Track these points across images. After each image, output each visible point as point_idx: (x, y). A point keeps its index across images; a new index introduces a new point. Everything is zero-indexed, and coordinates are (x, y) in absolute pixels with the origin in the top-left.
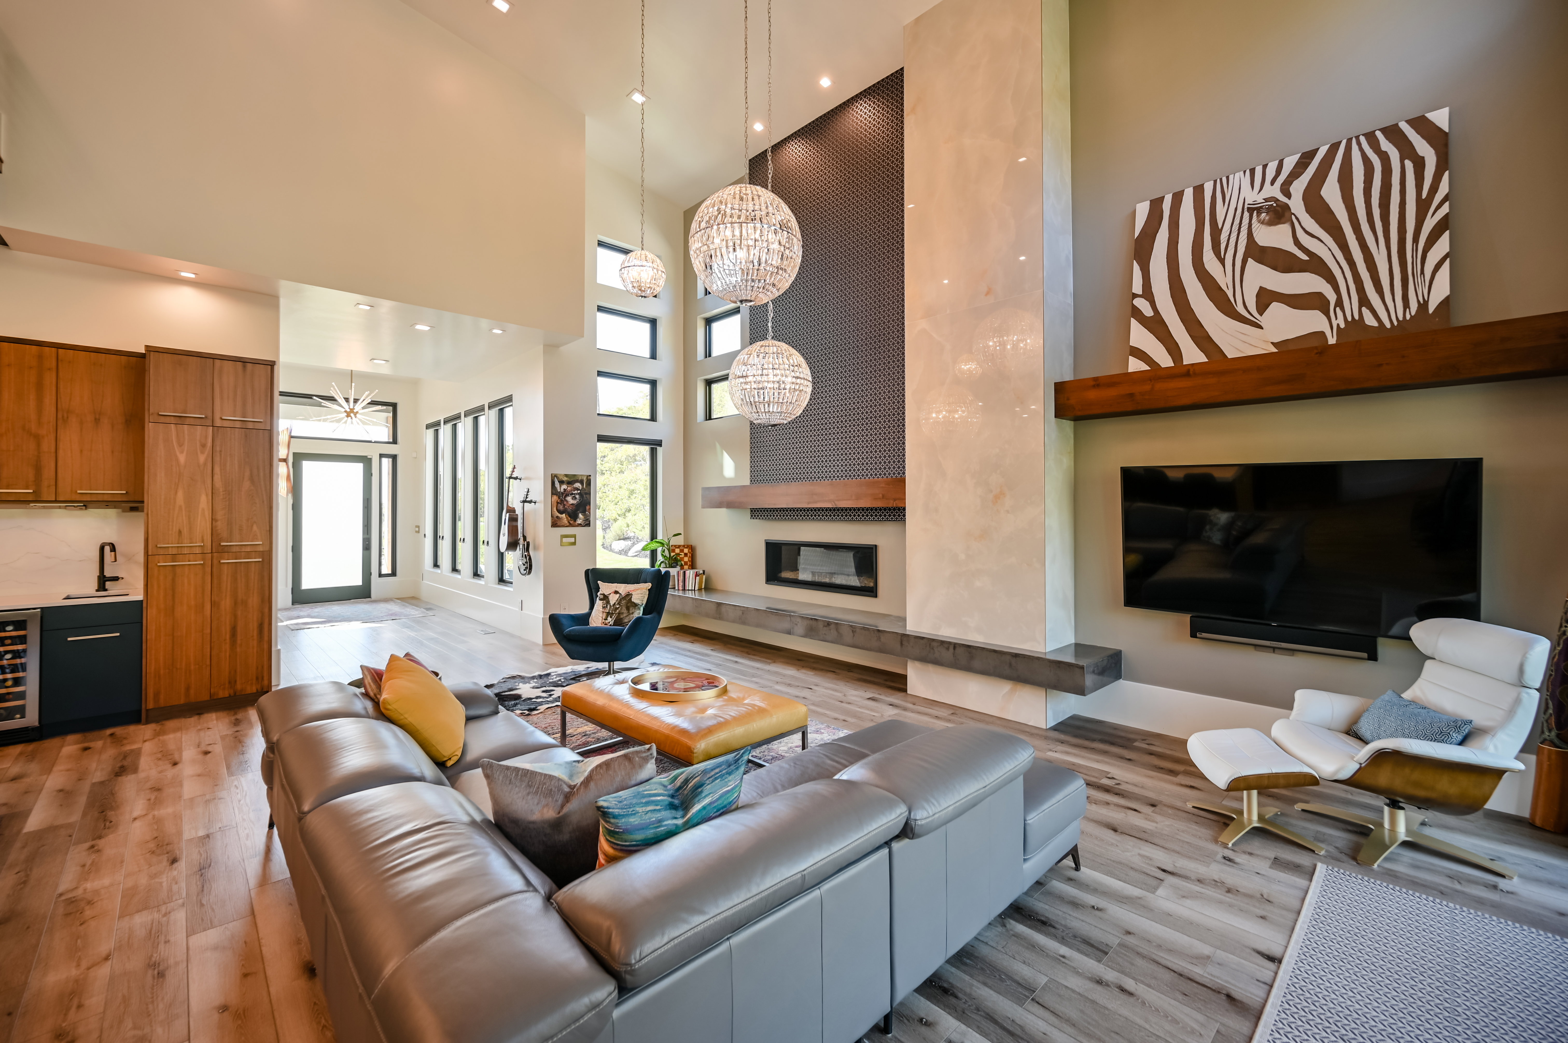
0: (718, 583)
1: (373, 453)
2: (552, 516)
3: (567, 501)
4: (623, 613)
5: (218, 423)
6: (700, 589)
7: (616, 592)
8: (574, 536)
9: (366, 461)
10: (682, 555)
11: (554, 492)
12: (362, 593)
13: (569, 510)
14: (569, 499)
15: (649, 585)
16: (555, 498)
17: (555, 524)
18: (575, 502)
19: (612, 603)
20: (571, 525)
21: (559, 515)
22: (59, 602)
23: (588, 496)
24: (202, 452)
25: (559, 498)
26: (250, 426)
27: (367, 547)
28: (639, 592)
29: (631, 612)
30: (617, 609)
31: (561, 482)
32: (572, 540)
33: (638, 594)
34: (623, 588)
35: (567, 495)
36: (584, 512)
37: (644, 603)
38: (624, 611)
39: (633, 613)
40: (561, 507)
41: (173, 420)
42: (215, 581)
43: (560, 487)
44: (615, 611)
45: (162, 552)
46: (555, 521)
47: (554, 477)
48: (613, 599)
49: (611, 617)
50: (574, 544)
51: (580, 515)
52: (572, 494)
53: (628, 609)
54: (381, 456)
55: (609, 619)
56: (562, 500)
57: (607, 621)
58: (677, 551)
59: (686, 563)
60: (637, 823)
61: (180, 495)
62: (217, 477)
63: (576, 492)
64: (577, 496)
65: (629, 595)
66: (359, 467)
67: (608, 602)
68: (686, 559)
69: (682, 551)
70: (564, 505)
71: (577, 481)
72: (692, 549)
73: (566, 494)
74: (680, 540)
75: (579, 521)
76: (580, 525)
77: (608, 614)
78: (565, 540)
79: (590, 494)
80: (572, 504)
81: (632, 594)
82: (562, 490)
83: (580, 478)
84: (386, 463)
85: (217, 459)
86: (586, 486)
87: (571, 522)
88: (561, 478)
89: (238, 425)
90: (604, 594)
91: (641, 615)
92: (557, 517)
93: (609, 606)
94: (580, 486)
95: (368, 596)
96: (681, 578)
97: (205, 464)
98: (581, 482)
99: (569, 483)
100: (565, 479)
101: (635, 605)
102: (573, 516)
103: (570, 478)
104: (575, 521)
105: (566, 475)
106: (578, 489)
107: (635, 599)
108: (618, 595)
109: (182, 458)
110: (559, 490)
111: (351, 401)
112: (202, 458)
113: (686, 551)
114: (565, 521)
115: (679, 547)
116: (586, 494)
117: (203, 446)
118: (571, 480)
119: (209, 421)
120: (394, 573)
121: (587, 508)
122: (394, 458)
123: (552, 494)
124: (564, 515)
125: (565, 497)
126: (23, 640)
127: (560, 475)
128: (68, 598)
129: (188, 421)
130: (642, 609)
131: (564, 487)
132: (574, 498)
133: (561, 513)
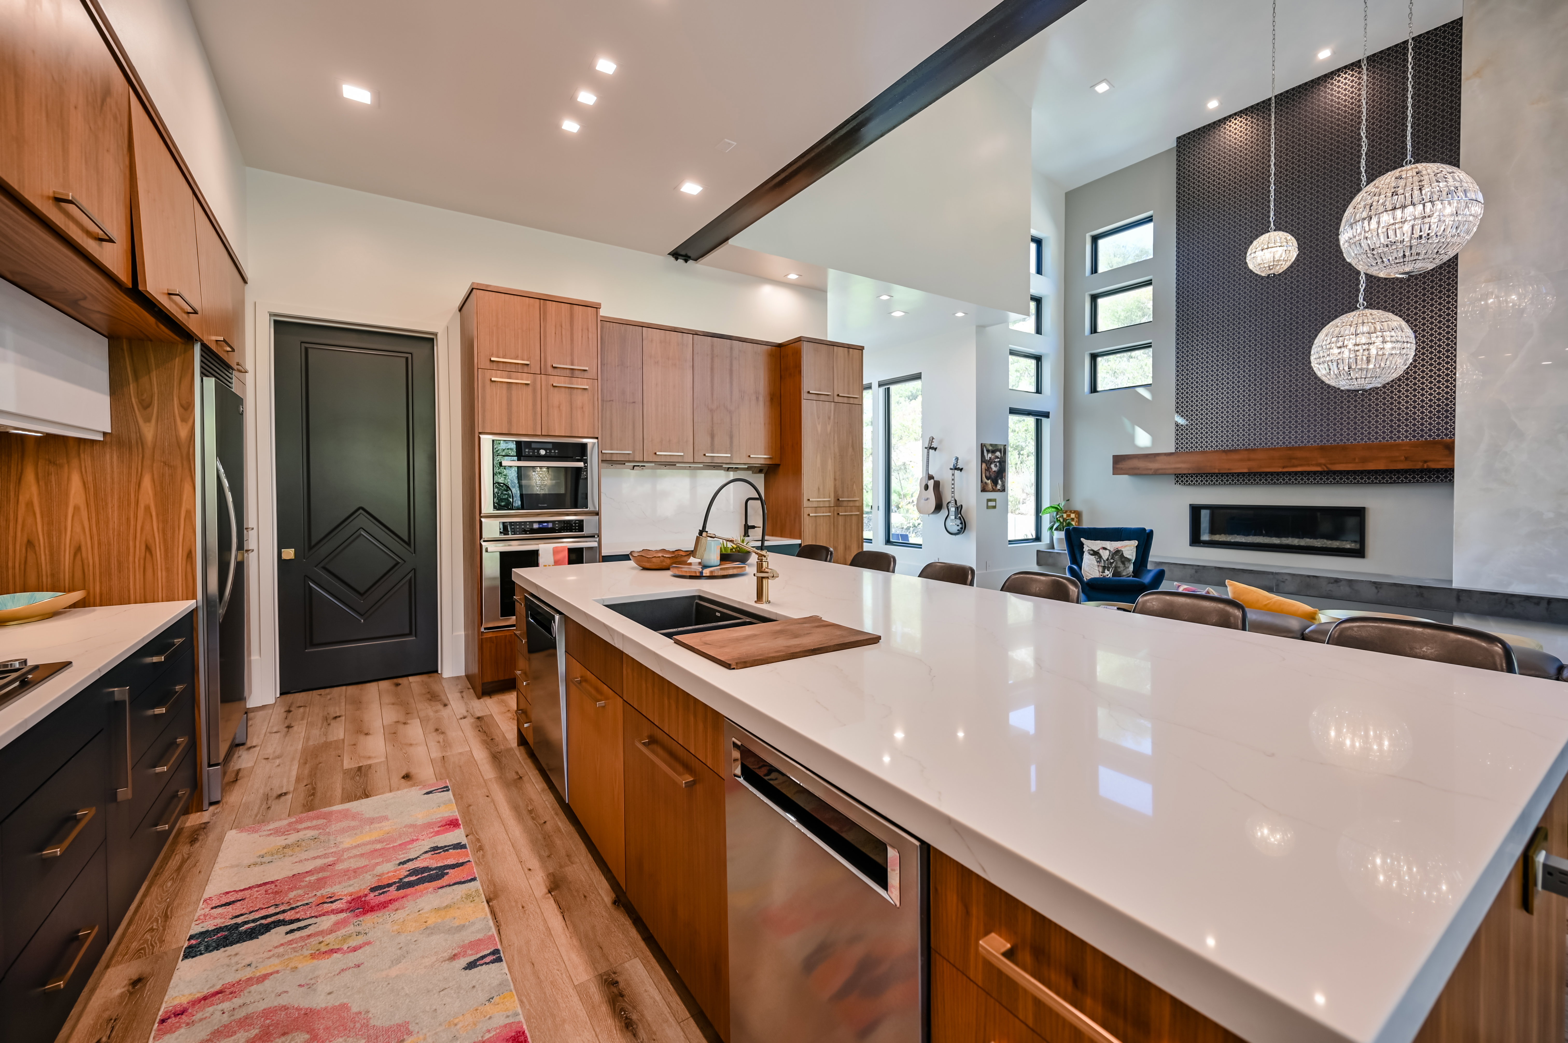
2: (981, 482)
3: (991, 469)
5: (836, 399)
8: (994, 501)
10: (1070, 520)
11: (983, 460)
13: (992, 476)
15: (1135, 542)
16: (983, 465)
17: (984, 490)
18: (996, 469)
20: (994, 490)
21: (987, 481)
23: (1004, 464)
24: (829, 424)
25: (986, 466)
26: (852, 401)
31: (988, 451)
32: (993, 504)
35: (991, 463)
36: (1001, 479)
40: (988, 474)
41: (815, 397)
43: (987, 455)
45: (810, 505)
46: (983, 486)
47: (982, 446)
50: (993, 507)
51: (999, 481)
52: (995, 462)
56: (988, 468)
58: (1065, 515)
62: (836, 445)
63: (997, 460)
64: (998, 464)
69: (1069, 516)
70: (989, 472)
71: (998, 450)
73: (990, 462)
75: (998, 487)
76: (998, 490)
78: (988, 504)
79: (1005, 462)
80: (994, 471)
82: (988, 459)
83: (1000, 447)
85: (836, 428)
86: (1003, 455)
87: (993, 488)
88: (987, 447)
89: (846, 400)
92: (986, 483)
94: (999, 454)
97: (830, 433)
98: (1000, 451)
99: (993, 452)
100: (990, 448)
102: (995, 483)
103: (993, 447)
104: (996, 486)
105: (991, 445)
106: (998, 458)
110: (986, 459)
112: (829, 428)
114: (990, 486)
115: (1066, 512)
116: (1003, 462)
117: (829, 418)
118: (994, 449)
119: (832, 398)
121: (1004, 474)
123: (982, 462)
124: (989, 482)
127: (986, 444)
129: (823, 398)
131: (989, 455)
132: (996, 466)
133: (988, 479)
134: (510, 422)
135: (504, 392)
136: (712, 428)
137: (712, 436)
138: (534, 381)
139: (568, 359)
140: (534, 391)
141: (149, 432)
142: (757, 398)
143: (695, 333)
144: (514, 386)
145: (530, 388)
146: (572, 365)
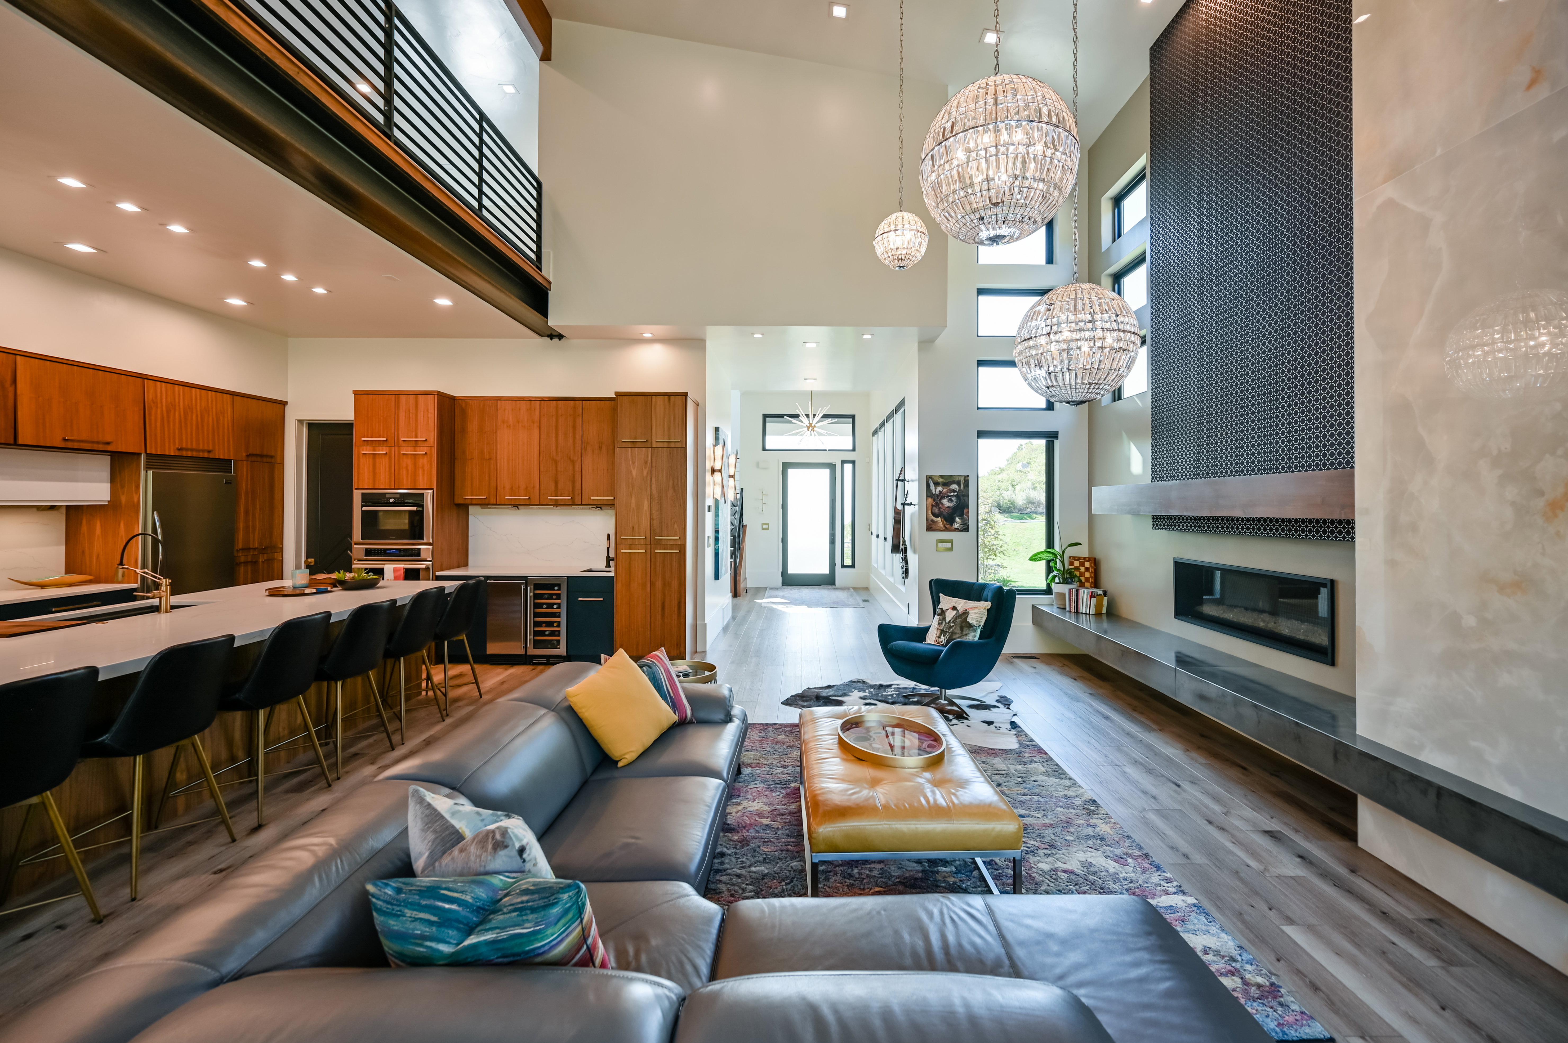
0: (1126, 609)
1: (836, 460)
2: (927, 520)
3: (942, 504)
4: (956, 633)
5: (654, 445)
6: (1098, 614)
7: (954, 608)
8: (951, 542)
9: (831, 466)
10: (1082, 569)
11: (929, 495)
12: (829, 581)
13: (944, 513)
14: (945, 501)
15: (988, 604)
16: (930, 500)
17: (930, 528)
18: (951, 505)
19: (948, 620)
20: (946, 529)
21: (935, 519)
22: (576, 572)
23: (965, 498)
24: (645, 468)
25: (934, 501)
26: (673, 445)
27: (832, 542)
28: (976, 611)
29: (964, 633)
30: (951, 627)
31: (937, 484)
32: (949, 545)
33: (975, 613)
34: (962, 604)
35: (943, 498)
36: (961, 515)
37: (982, 624)
38: (958, 631)
39: (966, 635)
40: (936, 510)
41: (629, 445)
42: (653, 566)
43: (935, 489)
44: (949, 629)
45: (624, 542)
46: (930, 524)
47: (929, 478)
48: (950, 615)
49: (944, 636)
50: (951, 549)
51: (957, 519)
52: (949, 496)
53: (962, 629)
54: (843, 462)
55: (942, 637)
56: (937, 503)
57: (940, 640)
58: (1077, 564)
59: (1087, 580)
60: (396, 928)
61: (633, 499)
62: (654, 486)
63: (952, 494)
64: (954, 499)
65: (966, 613)
66: (826, 472)
67: (944, 619)
68: (1087, 575)
69: (1082, 564)
70: (940, 508)
71: (954, 482)
72: (1095, 563)
73: (941, 496)
74: (1083, 551)
75: (956, 526)
76: (957, 530)
77: (942, 631)
78: (940, 545)
79: (968, 496)
80: (948, 507)
81: (968, 613)
82: (937, 492)
83: (957, 479)
84: (848, 467)
85: (654, 472)
86: (964, 488)
87: (947, 526)
88: (936, 479)
89: (666, 445)
90: (942, 609)
91: (976, 639)
92: (932, 521)
93: (944, 623)
94: (957, 487)
95: (833, 583)
96: (1073, 598)
97: (647, 476)
98: (959, 483)
99: (945, 485)
100: (941, 480)
101: (970, 626)
102: (949, 519)
103: (946, 479)
104: (952, 525)
105: (942, 477)
106: (954, 491)
107: (971, 619)
108: (955, 612)
109: (634, 472)
110: (934, 493)
111: (811, 416)
112: (645, 472)
113: (1087, 564)
114: (941, 525)
115: (1079, 559)
116: (964, 496)
117: (646, 463)
118: (948, 481)
119: (648, 444)
120: (853, 566)
121: (965, 511)
122: (853, 462)
123: (927, 496)
124: (939, 519)
125: (941, 499)
126: (558, 596)
127: (935, 476)
128: (590, 571)
129: (637, 445)
130: (979, 631)
131: (940, 488)
132: (950, 501)
133: (937, 516)
134: (374, 481)
135: (371, 460)
136: (556, 475)
137: (556, 482)
138: (390, 451)
139: (414, 434)
140: (390, 458)
141: (123, 499)
142: (600, 448)
143: (542, 399)
144: (377, 456)
145: (388, 455)
146: (416, 437)
